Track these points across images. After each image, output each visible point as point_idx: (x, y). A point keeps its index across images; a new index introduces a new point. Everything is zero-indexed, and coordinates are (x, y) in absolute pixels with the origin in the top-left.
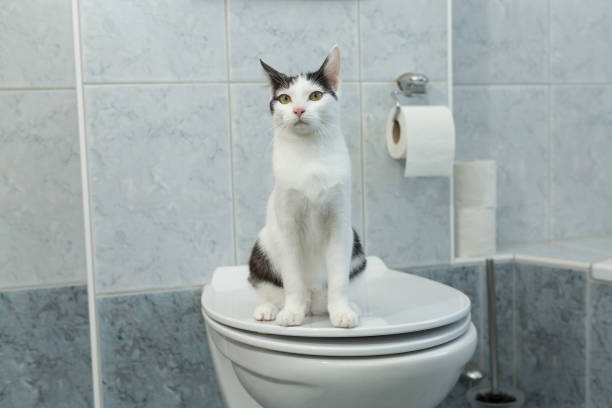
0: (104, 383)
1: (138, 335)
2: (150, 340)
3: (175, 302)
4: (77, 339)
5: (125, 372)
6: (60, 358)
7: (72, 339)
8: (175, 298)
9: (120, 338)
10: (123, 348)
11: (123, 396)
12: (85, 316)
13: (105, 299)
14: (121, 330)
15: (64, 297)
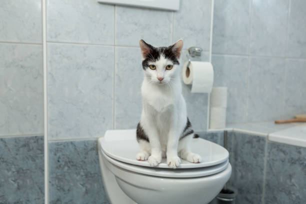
0: (50, 182)
1: (67, 160)
2: (72, 162)
3: (85, 145)
4: (37, 161)
5: (60, 177)
6: (28, 170)
7: (35, 161)
8: (85, 143)
9: (59, 161)
10: (60, 166)
11: (59, 188)
12: (42, 150)
13: (52, 143)
14: (59, 158)
15: (32, 141)
